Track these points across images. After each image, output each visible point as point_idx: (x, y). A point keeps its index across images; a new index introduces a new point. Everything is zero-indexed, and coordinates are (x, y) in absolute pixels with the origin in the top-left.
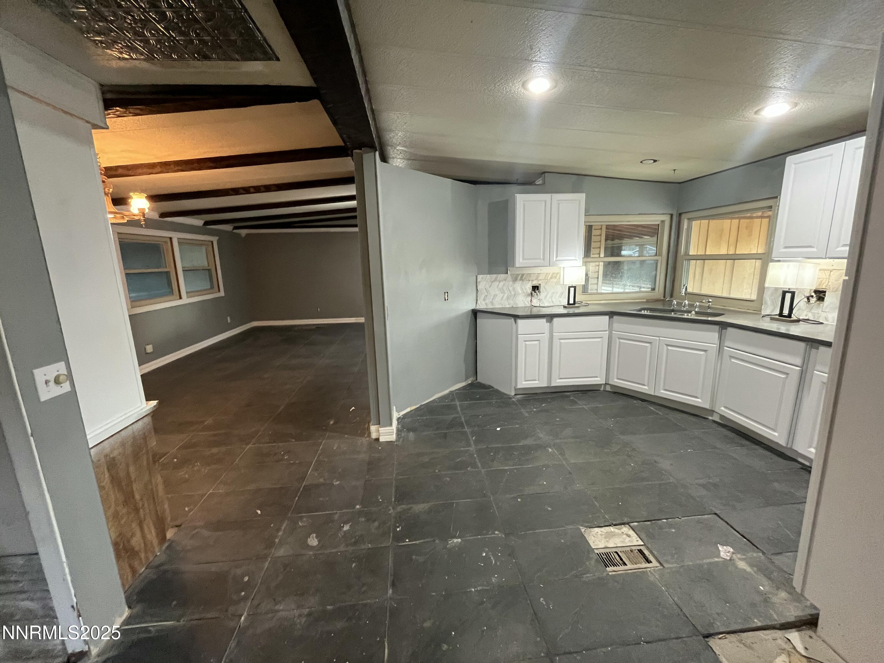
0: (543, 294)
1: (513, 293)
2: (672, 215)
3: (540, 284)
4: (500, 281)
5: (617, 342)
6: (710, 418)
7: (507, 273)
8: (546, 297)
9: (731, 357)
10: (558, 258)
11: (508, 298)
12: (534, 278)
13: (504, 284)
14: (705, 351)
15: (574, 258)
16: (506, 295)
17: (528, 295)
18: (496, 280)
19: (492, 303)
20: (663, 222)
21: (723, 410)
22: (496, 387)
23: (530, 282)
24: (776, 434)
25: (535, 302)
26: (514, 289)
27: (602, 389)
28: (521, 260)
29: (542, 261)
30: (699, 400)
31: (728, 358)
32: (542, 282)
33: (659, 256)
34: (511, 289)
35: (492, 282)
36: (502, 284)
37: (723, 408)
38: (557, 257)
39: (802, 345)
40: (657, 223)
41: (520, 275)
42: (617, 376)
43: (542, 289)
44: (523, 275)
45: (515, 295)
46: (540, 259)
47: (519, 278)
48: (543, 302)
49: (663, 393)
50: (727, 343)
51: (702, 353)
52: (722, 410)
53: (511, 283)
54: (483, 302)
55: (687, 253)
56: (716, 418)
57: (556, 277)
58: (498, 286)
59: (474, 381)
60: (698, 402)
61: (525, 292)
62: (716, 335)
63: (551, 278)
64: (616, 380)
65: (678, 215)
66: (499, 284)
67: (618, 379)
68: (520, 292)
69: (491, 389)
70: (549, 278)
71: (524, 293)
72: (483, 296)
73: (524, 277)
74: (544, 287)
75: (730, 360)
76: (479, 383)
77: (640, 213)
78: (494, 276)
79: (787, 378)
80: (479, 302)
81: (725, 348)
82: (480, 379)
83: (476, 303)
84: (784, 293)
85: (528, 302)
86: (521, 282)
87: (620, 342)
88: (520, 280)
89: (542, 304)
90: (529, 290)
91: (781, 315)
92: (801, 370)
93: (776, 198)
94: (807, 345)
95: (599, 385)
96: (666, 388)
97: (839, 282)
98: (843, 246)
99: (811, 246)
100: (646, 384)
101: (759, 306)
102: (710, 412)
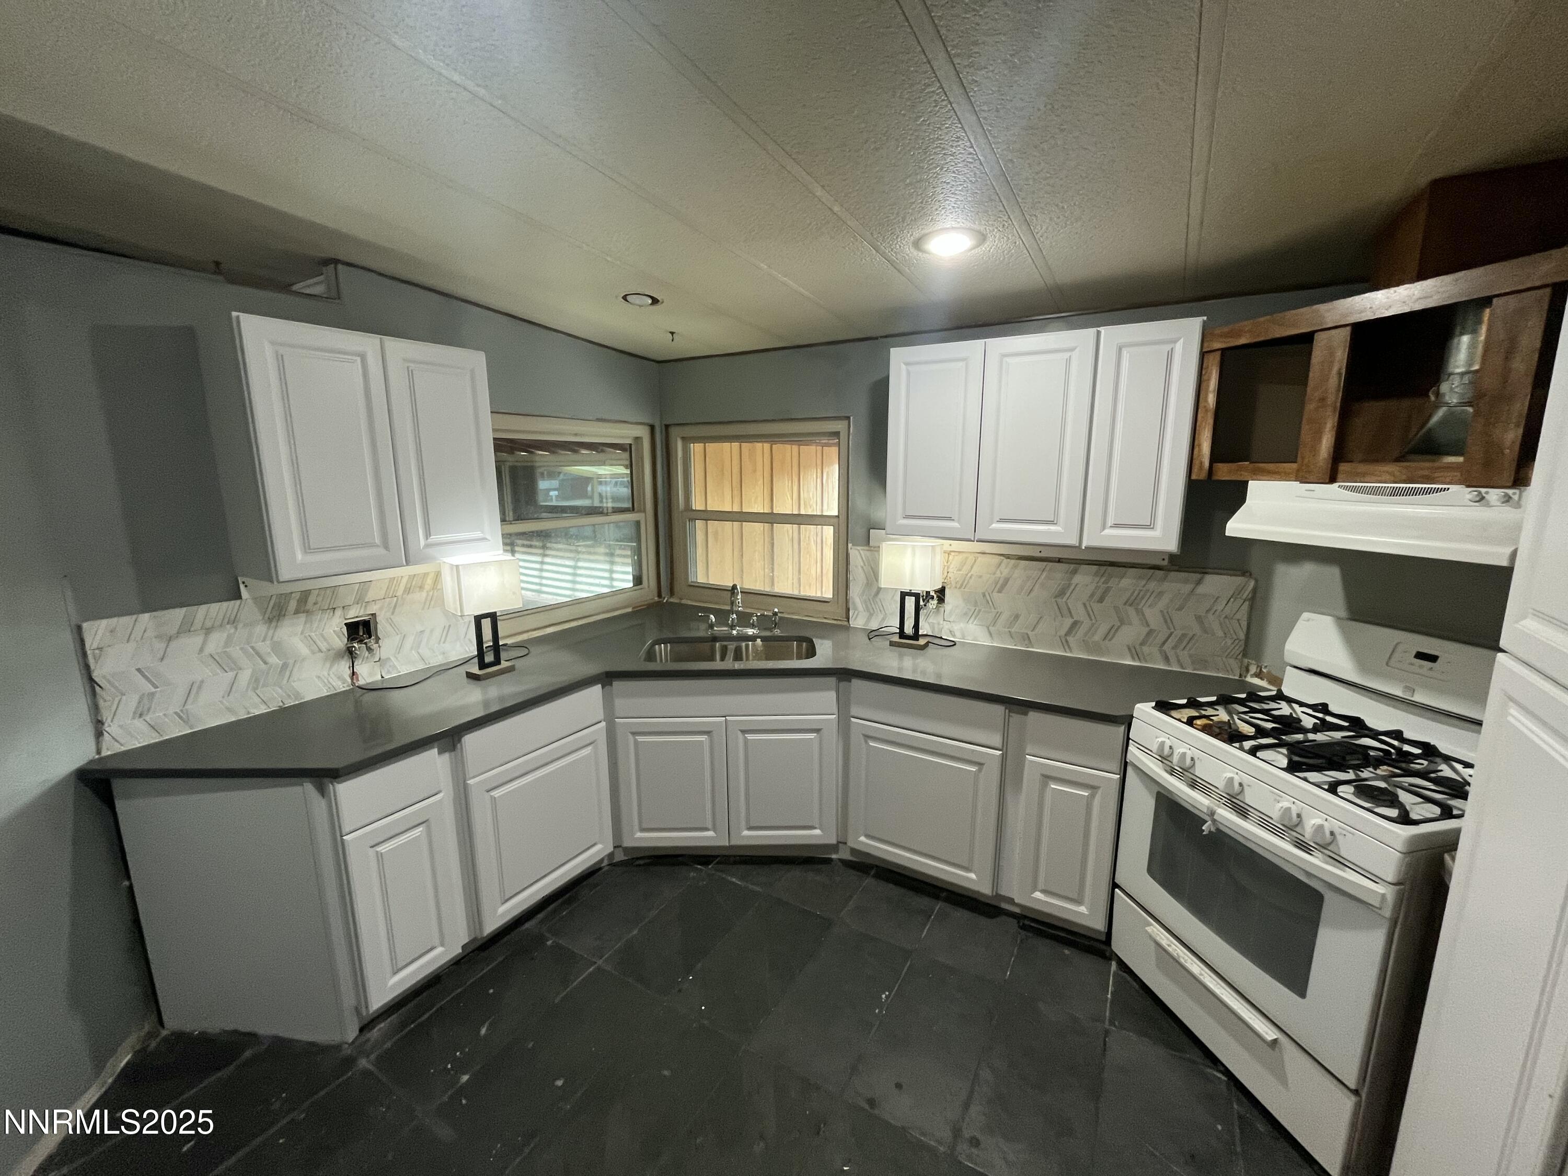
0: (387, 646)
1: (274, 660)
2: (652, 428)
3: (374, 615)
4: (208, 631)
5: (627, 745)
6: (834, 856)
7: (238, 596)
8: (400, 648)
9: (867, 737)
10: (434, 538)
11: (255, 683)
12: (350, 600)
13: (229, 637)
14: (817, 731)
15: (478, 534)
16: (245, 676)
17: (339, 656)
18: (186, 629)
19: (183, 717)
20: (638, 439)
21: (864, 842)
22: (265, 1029)
23: (339, 612)
24: (972, 876)
25: (368, 673)
26: (277, 648)
27: (606, 863)
28: (299, 556)
29: (382, 551)
30: (816, 832)
31: (861, 738)
32: (381, 609)
33: (640, 511)
34: (264, 647)
35: (170, 639)
36: (216, 641)
37: (862, 839)
38: (428, 534)
40: (628, 441)
41: (298, 596)
42: (640, 824)
43: (382, 627)
44: (305, 595)
45: (285, 666)
46: (373, 545)
47: (293, 605)
48: (395, 666)
49: (748, 837)
50: (854, 711)
51: (812, 736)
52: (862, 843)
53: (260, 629)
54: (139, 724)
55: (688, 508)
56: (844, 855)
57: (421, 588)
58: (201, 650)
59: (151, 1035)
60: (815, 836)
61: (324, 646)
62: (832, 695)
63: (408, 590)
64: (639, 835)
65: (663, 427)
66: (204, 643)
67: (643, 830)
68: (304, 650)
69: (248, 1054)
70: (399, 593)
71: (320, 651)
72: (131, 702)
73: (312, 599)
74: (390, 621)
75: (866, 742)
76: (180, 1037)
77: (599, 417)
78: (177, 615)
79: (980, 770)
80: (112, 728)
81: (852, 719)
82: (173, 1022)
83: (99, 734)
84: (903, 595)
85: (340, 678)
86: (302, 618)
87: (636, 743)
88: (297, 612)
89: (389, 672)
90: (340, 641)
91: (902, 634)
92: (1003, 754)
93: (848, 418)
94: (1006, 709)
95: (602, 860)
96: (752, 824)
97: (964, 572)
98: (1002, 520)
99: (950, 519)
100: (709, 824)
101: (841, 612)
102: (835, 848)
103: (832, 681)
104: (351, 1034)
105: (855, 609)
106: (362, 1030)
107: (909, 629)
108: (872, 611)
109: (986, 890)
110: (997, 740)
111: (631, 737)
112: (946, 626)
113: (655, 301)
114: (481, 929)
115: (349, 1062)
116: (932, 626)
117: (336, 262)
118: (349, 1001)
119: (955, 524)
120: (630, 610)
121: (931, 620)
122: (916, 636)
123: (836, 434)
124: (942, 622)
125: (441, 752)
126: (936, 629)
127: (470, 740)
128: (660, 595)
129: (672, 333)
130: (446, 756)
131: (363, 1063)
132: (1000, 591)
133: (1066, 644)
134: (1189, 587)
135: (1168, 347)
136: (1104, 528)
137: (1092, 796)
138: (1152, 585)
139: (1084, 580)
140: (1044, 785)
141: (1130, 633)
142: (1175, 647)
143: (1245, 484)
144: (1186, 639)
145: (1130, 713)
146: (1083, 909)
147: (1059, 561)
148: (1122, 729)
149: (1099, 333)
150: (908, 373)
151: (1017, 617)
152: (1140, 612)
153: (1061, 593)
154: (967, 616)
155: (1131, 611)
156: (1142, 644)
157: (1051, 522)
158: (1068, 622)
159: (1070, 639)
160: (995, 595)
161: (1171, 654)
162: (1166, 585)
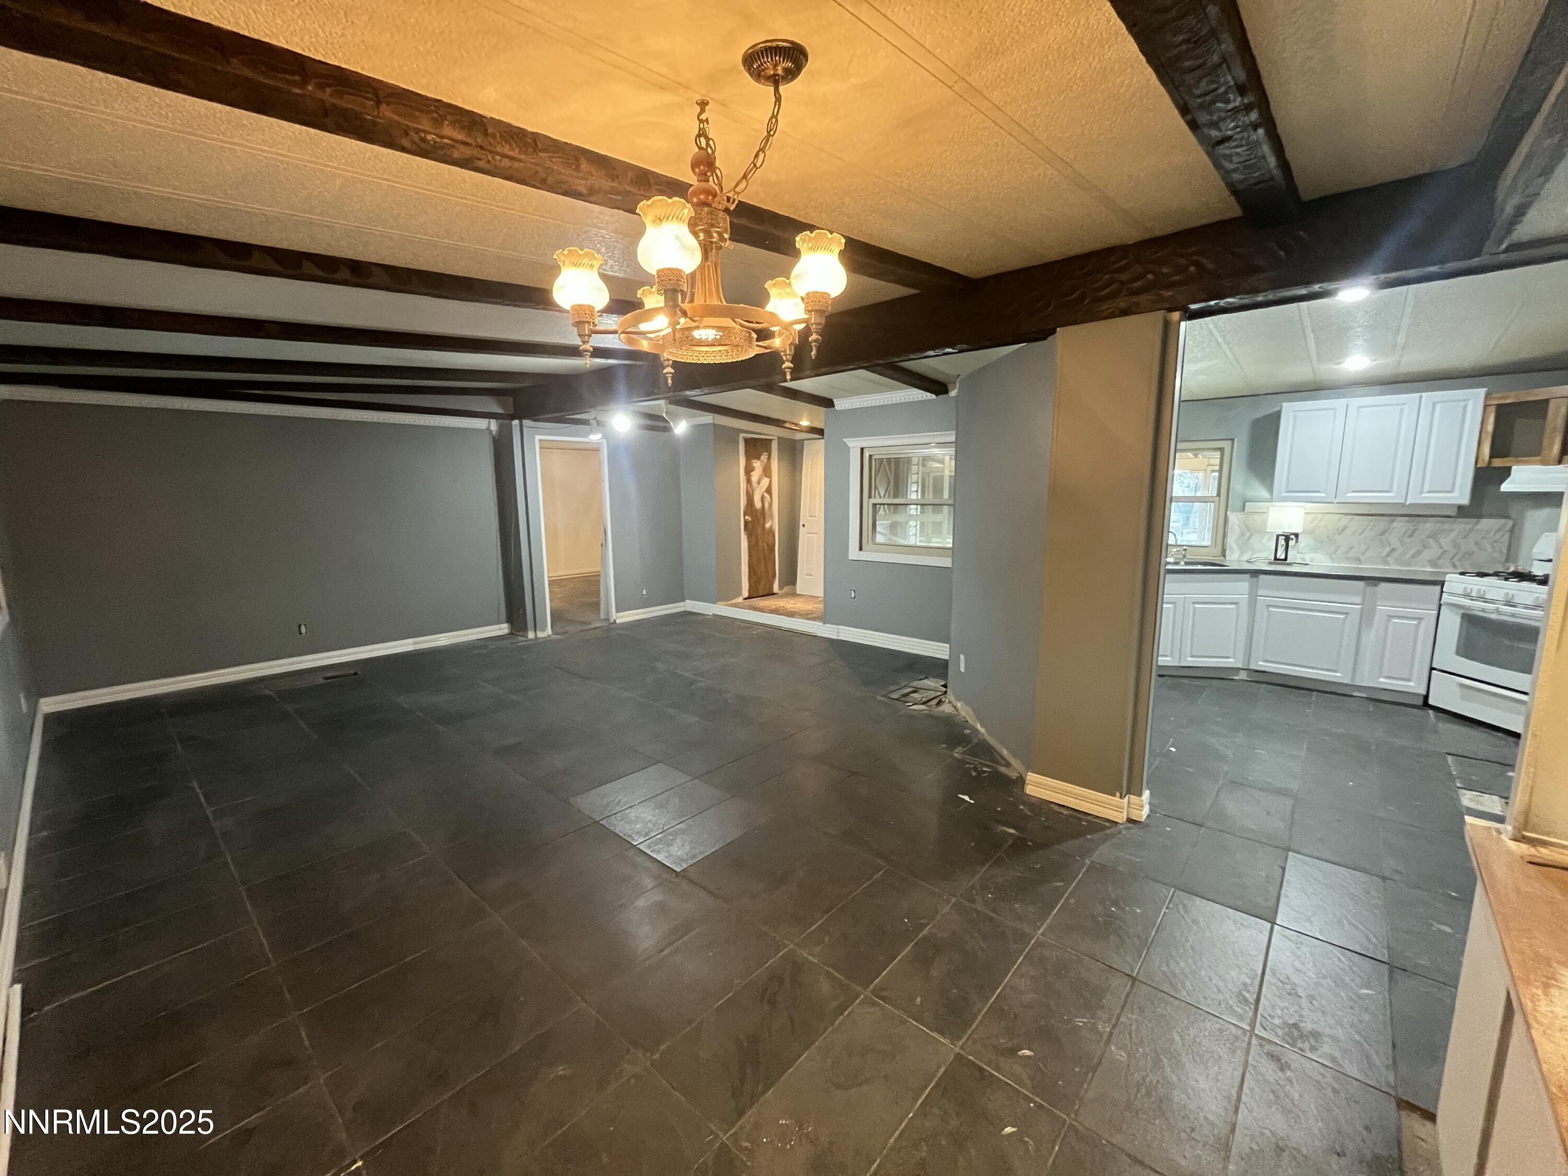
6: (1236, 676)
9: (1267, 605)
14: (1236, 603)
24: (1338, 674)
30: (1232, 660)
31: (1265, 607)
37: (1261, 663)
39: (1361, 584)
49: (1190, 661)
50: (1260, 593)
51: (1233, 606)
52: (1261, 665)
56: (1243, 676)
60: (1230, 662)
62: (1246, 584)
75: (1268, 609)
79: (1346, 617)
81: (1259, 597)
84: (1278, 536)
91: (1276, 559)
92: (1362, 608)
93: (1233, 440)
94: (1365, 584)
96: (1193, 654)
97: (1315, 523)
98: (1354, 492)
99: (1318, 492)
100: (1169, 653)
102: (1237, 670)
103: (1247, 576)
105: (1231, 549)
107: (1280, 556)
109: (1347, 681)
110: (1358, 599)
112: (1299, 556)
119: (1322, 495)
122: (1286, 559)
123: (1221, 449)
124: (1296, 554)
132: (1339, 534)
133: (1386, 562)
134: (1470, 526)
135: (1463, 403)
136: (1421, 492)
137: (1419, 623)
138: (1446, 526)
139: (1400, 525)
140: (1389, 621)
141: (1433, 552)
142: (1460, 560)
143: (1511, 467)
144: (1468, 554)
145: (1442, 579)
146: (1412, 684)
147: (1382, 515)
148: (1439, 588)
149: (1421, 397)
150: (1295, 417)
151: (1352, 548)
152: (1438, 542)
153: (1384, 533)
154: (1314, 549)
155: (1431, 541)
156: (1439, 558)
157: (1388, 492)
158: (1388, 549)
159: (1389, 559)
160: (1337, 536)
161: (1458, 564)
162: (1455, 526)
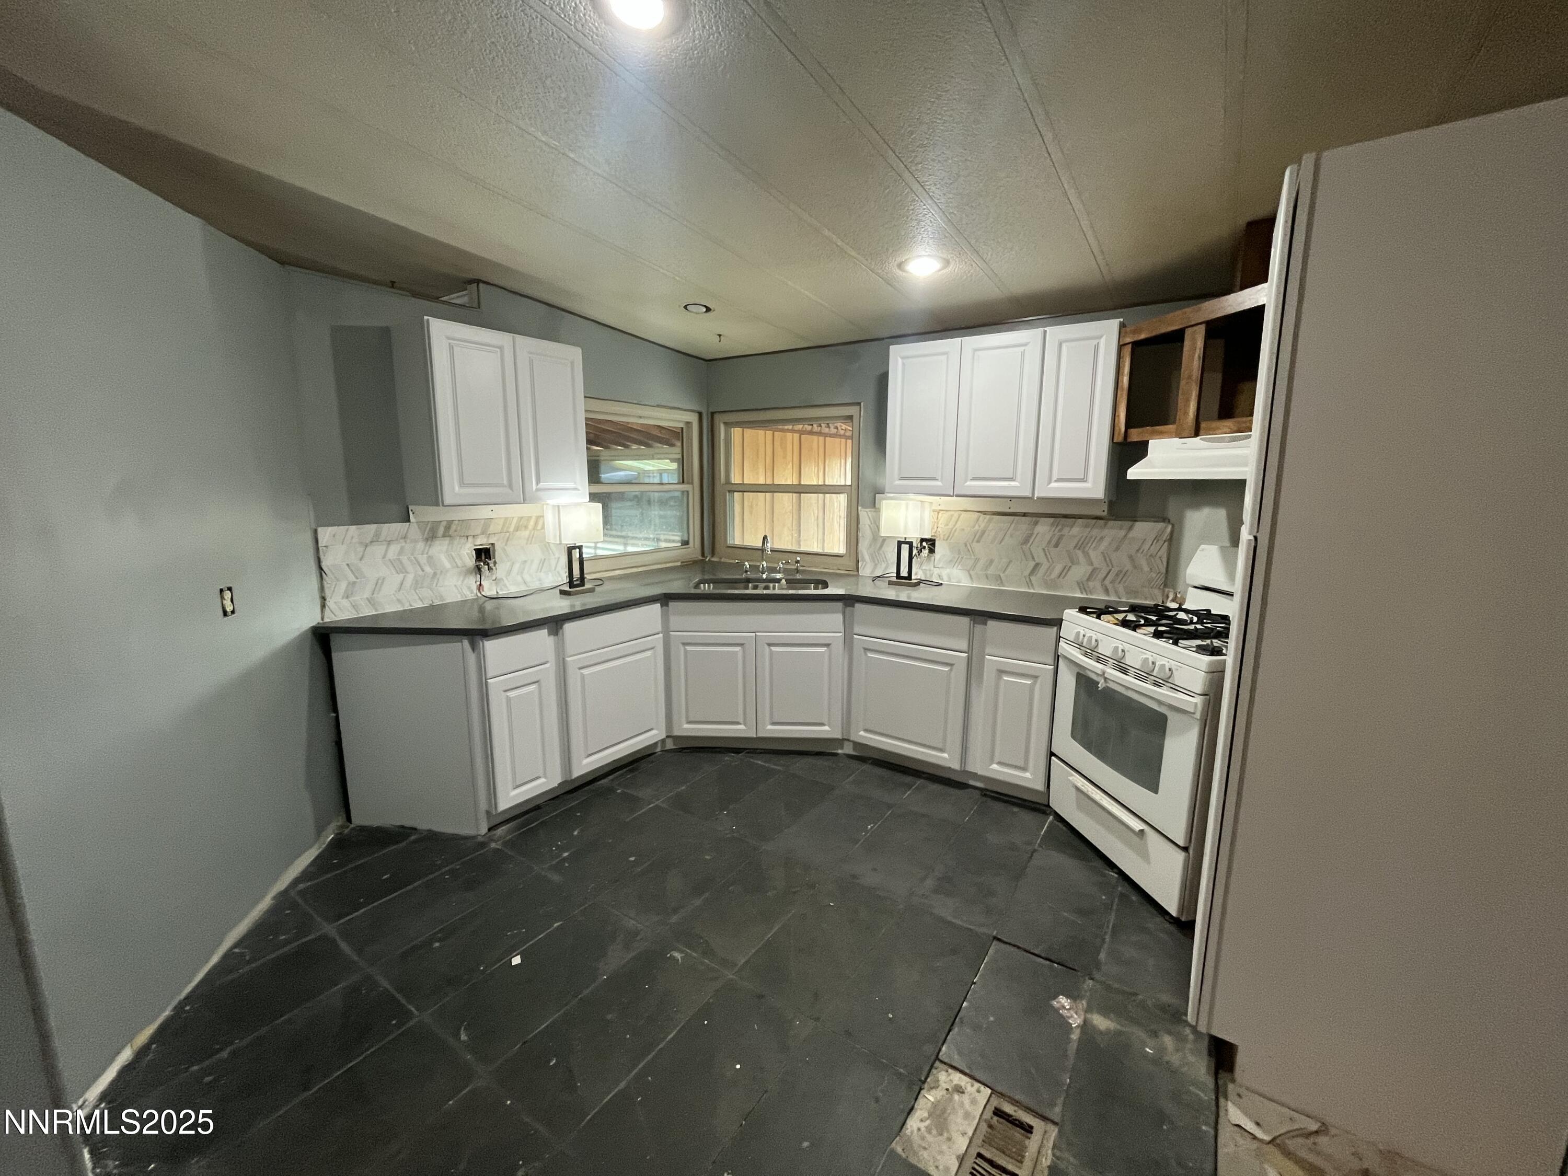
0: (502, 567)
1: (428, 569)
2: (700, 414)
3: (493, 544)
4: (389, 543)
5: (679, 653)
6: (840, 751)
7: (408, 520)
8: (509, 572)
9: (866, 649)
10: (542, 485)
11: (417, 584)
12: (478, 531)
13: (402, 548)
14: (828, 645)
15: (572, 485)
16: (410, 578)
17: (468, 572)
18: (375, 540)
19: (371, 601)
20: (688, 424)
21: (863, 736)
22: (424, 825)
23: (470, 539)
24: (946, 755)
25: (489, 586)
26: (430, 559)
27: (659, 749)
28: (457, 488)
29: (507, 490)
30: (826, 728)
31: (862, 650)
32: (498, 540)
33: (688, 483)
34: (423, 559)
35: (366, 546)
36: (394, 549)
37: (862, 733)
38: (538, 482)
40: (681, 425)
41: (444, 524)
42: (687, 717)
43: (499, 554)
44: (452, 524)
45: (435, 574)
46: (502, 486)
47: (441, 530)
48: (505, 586)
49: (770, 730)
50: (857, 629)
51: (823, 649)
52: (859, 735)
53: (421, 545)
54: (345, 603)
55: (728, 482)
56: (848, 749)
57: (526, 527)
58: (384, 557)
59: (342, 827)
60: (825, 731)
61: (459, 563)
62: (839, 617)
63: (517, 529)
64: (684, 726)
65: (710, 415)
66: (386, 551)
67: (689, 722)
68: (448, 565)
69: (413, 838)
70: (511, 530)
71: (458, 567)
72: (343, 585)
73: (453, 527)
74: (504, 550)
75: (866, 654)
76: (362, 829)
77: (659, 403)
78: (370, 529)
79: (951, 670)
80: (330, 603)
81: (855, 636)
82: (358, 819)
83: (323, 606)
84: (900, 544)
85: (469, 588)
86: (446, 541)
87: (686, 652)
88: (444, 536)
89: (501, 589)
90: (471, 561)
91: (898, 576)
92: (968, 656)
93: (859, 404)
94: (971, 620)
95: (656, 744)
96: (775, 721)
97: (950, 526)
98: (974, 479)
99: (934, 479)
100: (741, 720)
101: (852, 564)
102: (840, 742)
103: (839, 605)
104: (484, 830)
105: (864, 560)
106: (490, 830)
107: (904, 573)
108: (877, 562)
109: (956, 766)
110: (964, 645)
111: (682, 648)
112: (936, 571)
113: (708, 309)
114: (570, 772)
115: (483, 845)
116: (925, 571)
117: (478, 281)
118: (483, 806)
119: (939, 483)
120: (679, 564)
121: (924, 568)
122: (909, 577)
123: (850, 418)
124: (932, 568)
125: (550, 634)
126: (928, 575)
127: (568, 627)
128: (703, 554)
129: (720, 335)
130: (552, 638)
131: (493, 845)
132: (978, 541)
133: (1030, 584)
134: (1123, 533)
135: (1095, 342)
136: (1050, 482)
137: (1034, 684)
138: (1095, 532)
139: (1044, 528)
140: (999, 678)
141: (1079, 571)
142: (1112, 582)
143: (1147, 442)
144: (1121, 575)
145: (1060, 617)
146: (1028, 775)
147: (1025, 515)
148: (1055, 629)
149: (1045, 332)
150: (904, 364)
151: (991, 561)
152: (1086, 555)
153: (1026, 541)
154: (951, 562)
155: (1079, 553)
156: (1088, 580)
157: (1012, 479)
158: (1032, 564)
159: (1033, 578)
160: (975, 545)
161: (1110, 587)
162: (1106, 531)
